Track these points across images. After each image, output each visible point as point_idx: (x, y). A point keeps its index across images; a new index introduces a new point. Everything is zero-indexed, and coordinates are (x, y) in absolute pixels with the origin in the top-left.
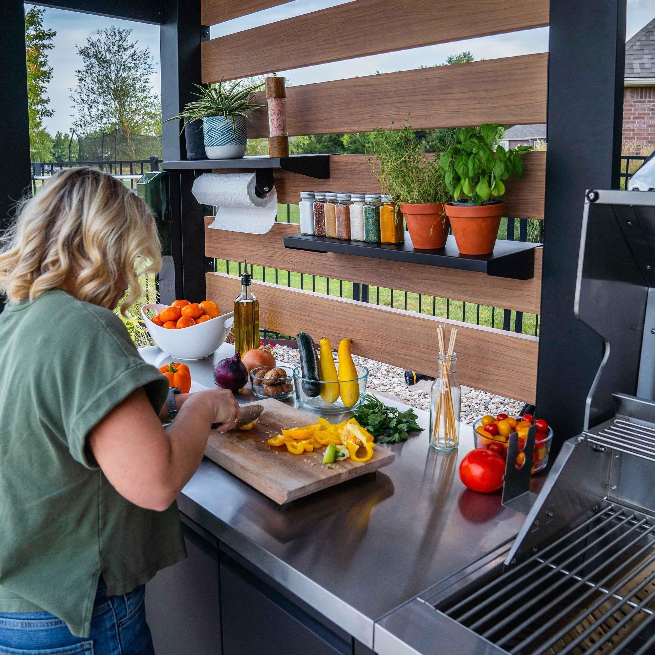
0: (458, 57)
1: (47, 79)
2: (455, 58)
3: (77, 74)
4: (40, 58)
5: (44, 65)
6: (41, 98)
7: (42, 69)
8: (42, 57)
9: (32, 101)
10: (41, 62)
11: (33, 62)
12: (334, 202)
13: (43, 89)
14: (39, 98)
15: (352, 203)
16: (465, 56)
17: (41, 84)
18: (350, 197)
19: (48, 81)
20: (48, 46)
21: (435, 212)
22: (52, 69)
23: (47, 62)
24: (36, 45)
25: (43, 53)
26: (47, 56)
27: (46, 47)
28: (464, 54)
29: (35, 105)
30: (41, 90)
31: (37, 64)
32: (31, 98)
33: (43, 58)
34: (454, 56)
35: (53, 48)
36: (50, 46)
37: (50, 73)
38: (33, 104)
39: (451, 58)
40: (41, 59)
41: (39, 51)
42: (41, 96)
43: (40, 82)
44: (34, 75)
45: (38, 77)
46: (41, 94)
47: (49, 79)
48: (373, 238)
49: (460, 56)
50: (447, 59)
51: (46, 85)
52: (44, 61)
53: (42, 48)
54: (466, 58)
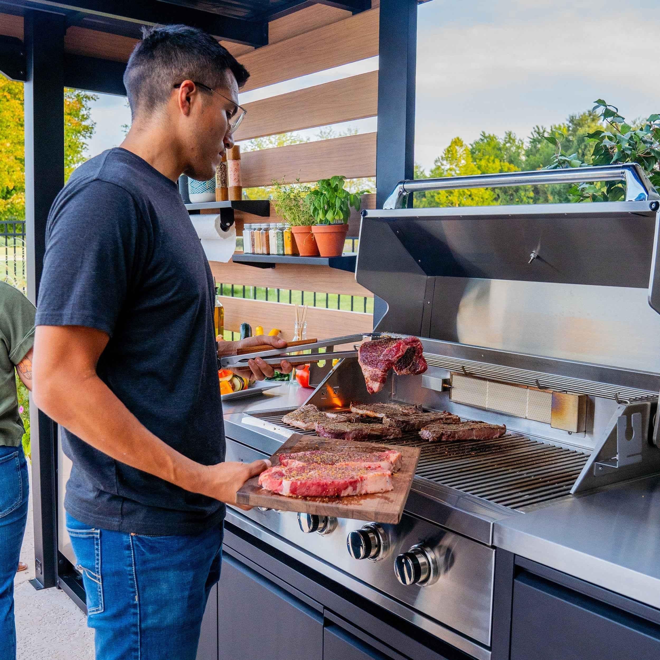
0: (582, 116)
1: (89, 135)
2: (577, 116)
3: (124, 129)
4: (82, 110)
5: (86, 119)
6: (81, 156)
7: (84, 123)
8: (84, 109)
9: (72, 159)
10: (83, 115)
11: (74, 115)
12: (260, 229)
13: (84, 146)
14: (79, 156)
15: (270, 229)
16: (590, 115)
17: (82, 139)
18: (269, 225)
19: (90, 137)
20: (92, 97)
21: (307, 231)
22: (95, 123)
23: (90, 116)
24: (78, 95)
25: (85, 106)
26: (90, 108)
27: (89, 98)
28: (589, 111)
29: (74, 163)
30: (82, 146)
31: (78, 117)
32: (70, 155)
33: (86, 110)
34: (577, 114)
35: (97, 100)
36: (94, 97)
37: (92, 128)
38: (72, 162)
39: (573, 117)
40: (84, 112)
41: (81, 103)
42: (82, 153)
43: (81, 137)
44: (75, 130)
45: (79, 132)
46: (82, 151)
47: (92, 135)
48: (281, 252)
49: (584, 114)
50: (568, 118)
51: (87, 141)
52: (87, 115)
53: (85, 99)
54: (591, 117)
